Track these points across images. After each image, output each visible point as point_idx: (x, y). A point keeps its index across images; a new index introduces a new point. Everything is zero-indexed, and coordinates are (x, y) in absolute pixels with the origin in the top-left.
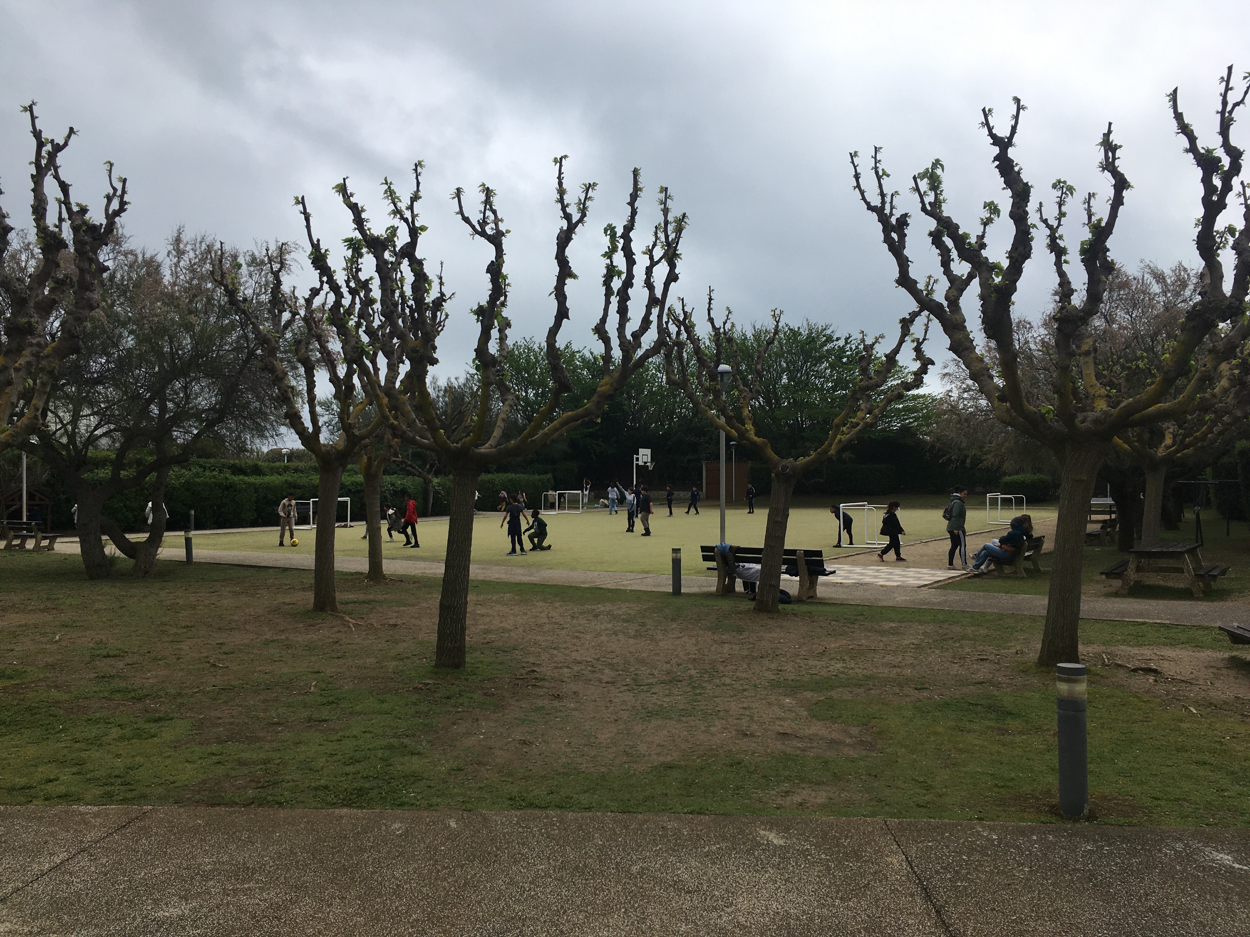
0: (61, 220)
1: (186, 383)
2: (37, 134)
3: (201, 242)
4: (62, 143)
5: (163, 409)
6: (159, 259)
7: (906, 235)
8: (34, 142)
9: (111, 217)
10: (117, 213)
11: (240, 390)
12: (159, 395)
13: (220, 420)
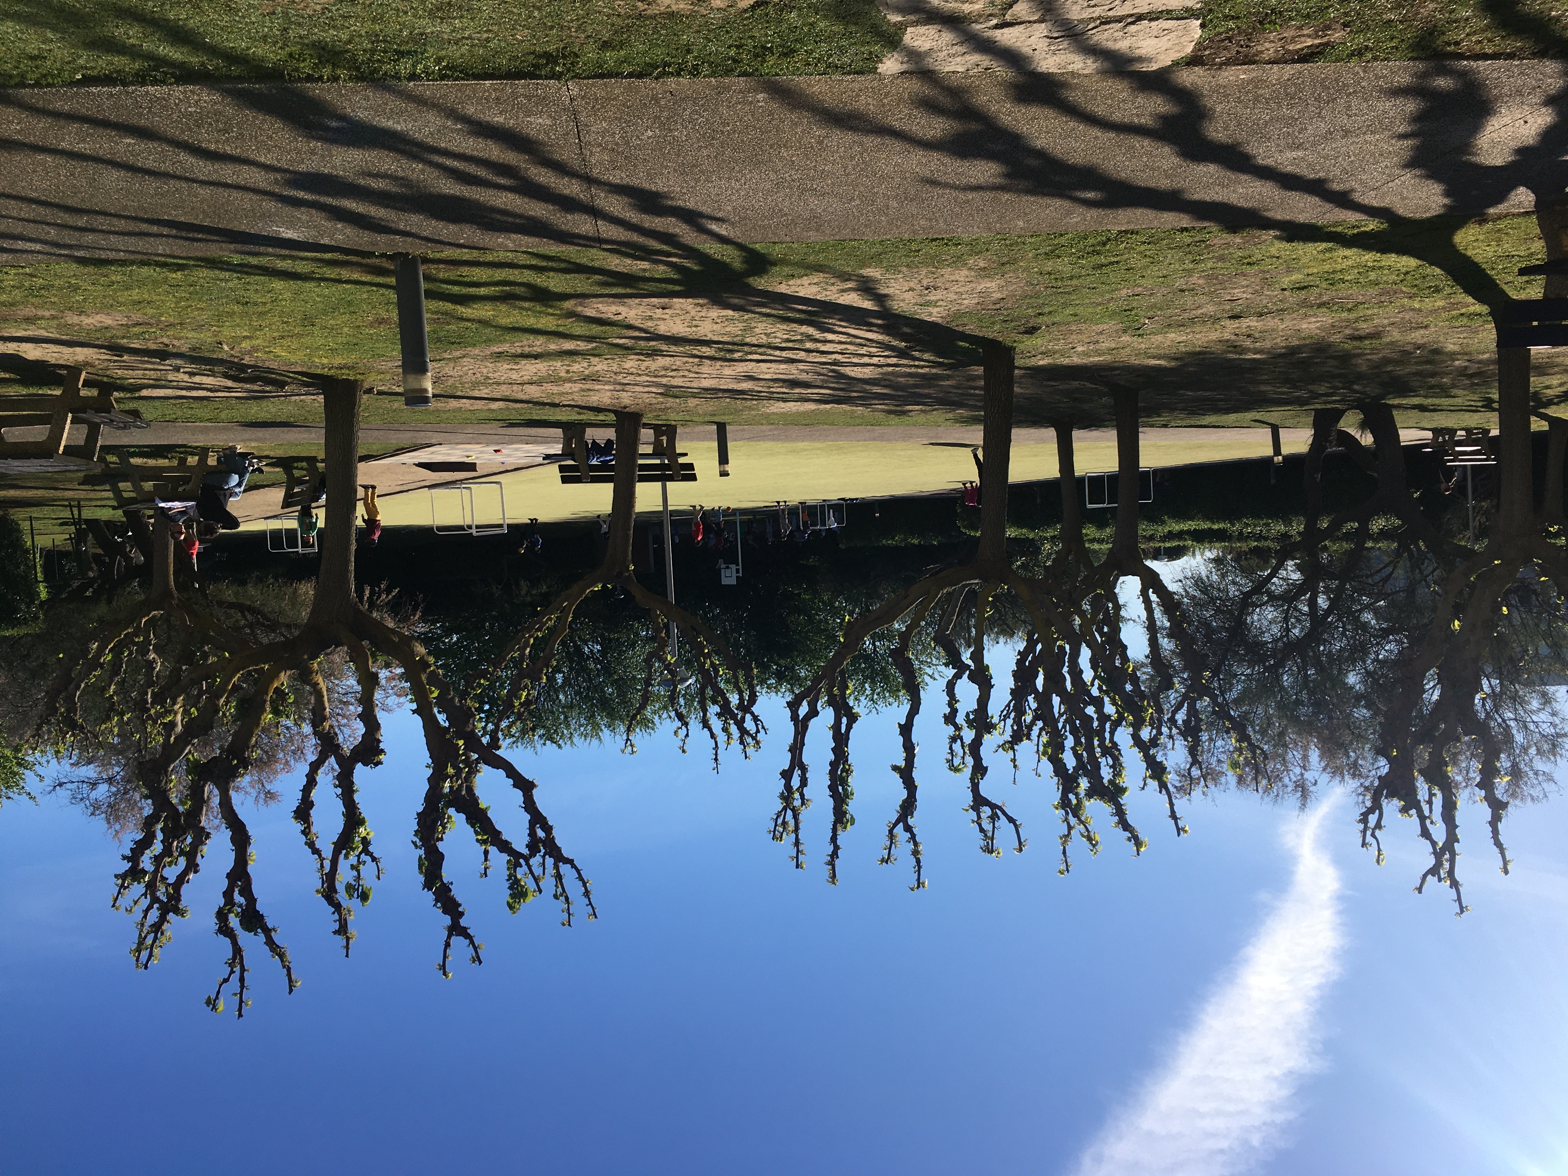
0: (1430, 802)
1: (1287, 635)
2: (1455, 884)
3: (1277, 795)
4: (1429, 877)
5: (1312, 603)
6: (1326, 777)
7: (529, 835)
8: (1458, 875)
9: (1377, 806)
10: (1370, 811)
11: (1227, 630)
12: (1318, 620)
13: (1247, 595)
